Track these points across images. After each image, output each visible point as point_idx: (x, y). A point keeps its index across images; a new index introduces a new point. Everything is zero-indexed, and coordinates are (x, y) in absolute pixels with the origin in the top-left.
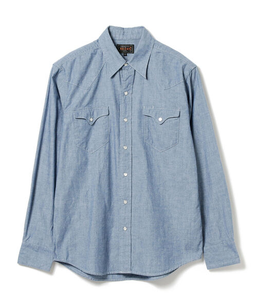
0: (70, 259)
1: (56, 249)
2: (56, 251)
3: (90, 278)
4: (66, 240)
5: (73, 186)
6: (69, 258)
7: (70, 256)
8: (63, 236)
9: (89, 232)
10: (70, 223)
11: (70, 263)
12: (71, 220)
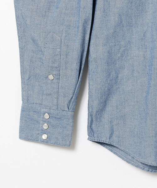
0: (114, 138)
1: (94, 122)
2: (93, 126)
3: (147, 168)
4: (109, 109)
5: (121, 22)
6: (114, 136)
7: (116, 133)
8: (105, 102)
9: (146, 96)
10: (116, 83)
11: (114, 144)
12: (117, 77)
